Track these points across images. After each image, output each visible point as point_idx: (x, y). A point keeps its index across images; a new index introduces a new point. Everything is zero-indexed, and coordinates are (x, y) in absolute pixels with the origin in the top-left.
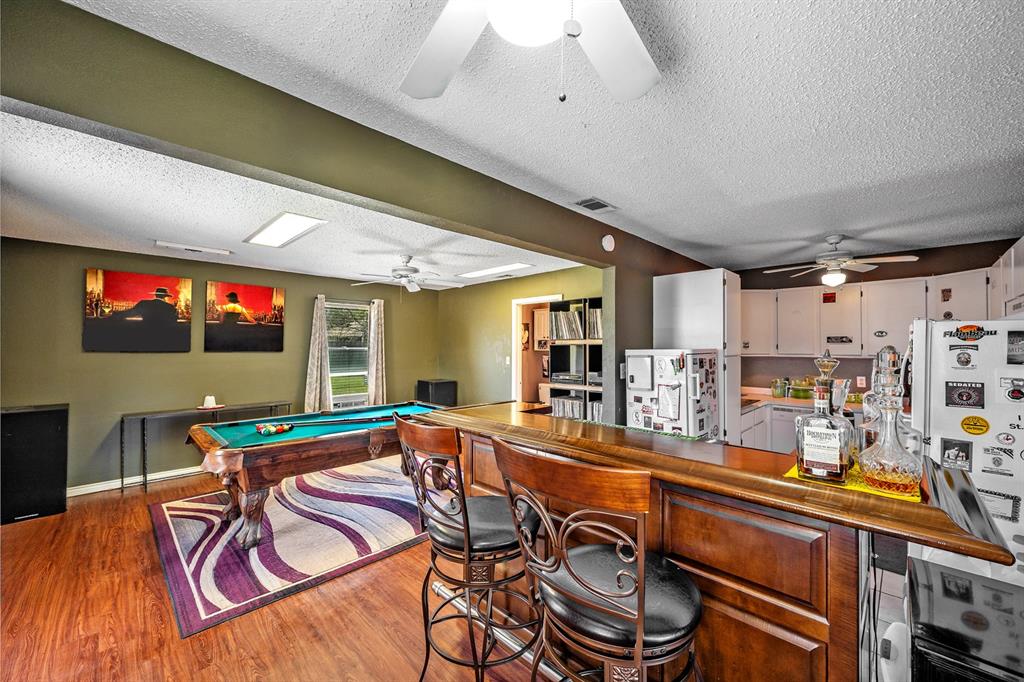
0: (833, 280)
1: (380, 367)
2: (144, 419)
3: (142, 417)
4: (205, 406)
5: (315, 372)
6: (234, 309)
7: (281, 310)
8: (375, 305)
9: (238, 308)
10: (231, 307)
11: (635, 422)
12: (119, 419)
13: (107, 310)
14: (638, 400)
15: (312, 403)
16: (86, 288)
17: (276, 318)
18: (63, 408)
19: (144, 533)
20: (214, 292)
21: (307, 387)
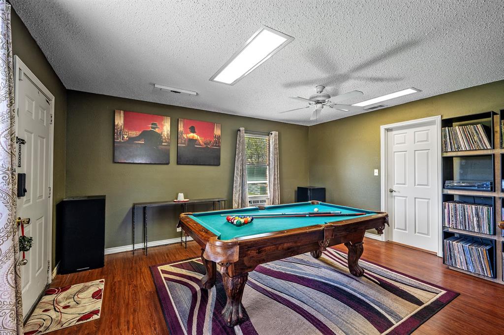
1: (276, 177)
2: (146, 207)
3: (144, 206)
4: (178, 199)
5: (239, 179)
6: (193, 137)
7: (219, 138)
8: (273, 135)
9: (195, 136)
10: (191, 135)
12: (131, 206)
13: (125, 136)
15: (237, 199)
16: (115, 122)
17: (216, 143)
18: (102, 198)
19: (150, 292)
20: (182, 125)
21: (234, 189)
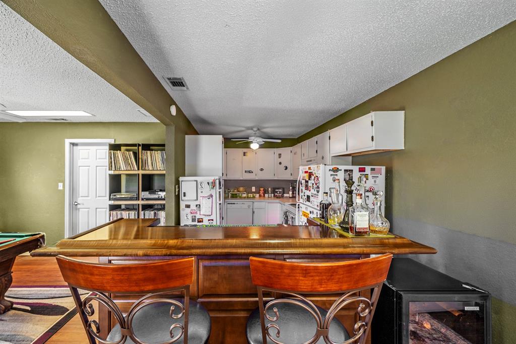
0: (254, 146)
11: (186, 221)
14: (188, 206)
